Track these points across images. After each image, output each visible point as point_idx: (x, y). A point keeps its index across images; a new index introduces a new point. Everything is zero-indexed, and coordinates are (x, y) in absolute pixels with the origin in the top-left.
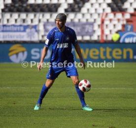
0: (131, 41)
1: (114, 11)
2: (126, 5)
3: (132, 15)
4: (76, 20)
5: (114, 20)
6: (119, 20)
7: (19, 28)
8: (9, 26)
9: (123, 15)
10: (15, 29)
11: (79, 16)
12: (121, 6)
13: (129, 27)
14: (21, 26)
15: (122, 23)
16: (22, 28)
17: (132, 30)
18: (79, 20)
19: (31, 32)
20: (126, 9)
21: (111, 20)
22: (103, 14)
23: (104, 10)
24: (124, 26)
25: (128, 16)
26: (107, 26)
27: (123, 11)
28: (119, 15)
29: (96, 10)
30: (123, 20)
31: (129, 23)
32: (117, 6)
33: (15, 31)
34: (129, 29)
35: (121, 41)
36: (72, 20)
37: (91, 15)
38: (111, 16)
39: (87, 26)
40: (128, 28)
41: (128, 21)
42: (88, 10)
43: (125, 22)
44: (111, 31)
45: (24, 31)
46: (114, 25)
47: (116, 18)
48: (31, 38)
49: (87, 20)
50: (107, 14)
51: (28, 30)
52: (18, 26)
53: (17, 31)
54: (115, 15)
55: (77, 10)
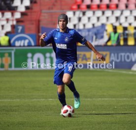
2: (17, 3)
3: (23, 14)
5: (3, 20)
6: (8, 20)
9: (13, 15)
12: (10, 4)
13: (20, 28)
15: (11, 23)
17: (23, 32)
20: (17, 7)
24: (13, 27)
25: (18, 16)
27: (13, 10)
28: (8, 15)
30: (13, 20)
31: (20, 24)
32: (5, 3)
34: (19, 31)
40: (18, 29)
41: (18, 21)
43: (15, 23)
46: (3, 26)
47: (5, 18)
54: (3, 14)
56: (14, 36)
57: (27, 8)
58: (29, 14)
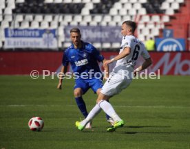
0: (170, 50)
1: (149, 12)
2: (165, 6)
3: (171, 17)
4: (104, 24)
5: (150, 24)
6: (155, 24)
7: (33, 33)
8: (21, 30)
9: (161, 18)
10: (29, 33)
11: (108, 18)
12: (158, 7)
13: (168, 32)
14: (36, 30)
15: (159, 27)
16: (37, 33)
17: (171, 36)
18: (108, 23)
19: (48, 37)
20: (165, 10)
21: (146, 24)
22: (136, 16)
23: (137, 11)
24: (161, 31)
25: (166, 19)
26: (141, 30)
27: (161, 13)
28: (156, 18)
29: (128, 11)
30: (161, 24)
31: (168, 27)
32: (153, 7)
33: (29, 37)
34: (168, 35)
35: (158, 49)
36: (98, 23)
37: (122, 17)
38: (146, 19)
39: (117, 31)
40: (166, 33)
41: (166, 25)
42: (118, 11)
43: (163, 27)
44: (145, 37)
45: (40, 36)
46: (150, 30)
47: (152, 22)
48: (48, 45)
49: (117, 23)
50: (141, 16)
51: (45, 35)
52: (32, 30)
53: (31, 36)
54: (151, 17)
55: (105, 11)
57: (176, 11)
58: (178, 17)
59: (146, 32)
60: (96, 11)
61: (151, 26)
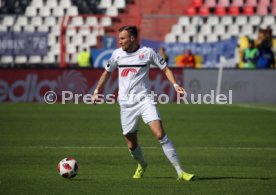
1: (82, 13)
2: (105, 3)
3: (114, 20)
4: (17, 28)
5: (84, 29)
6: (92, 29)
9: (99, 20)
11: (23, 21)
12: (95, 5)
13: (110, 41)
15: (96, 33)
17: (113, 46)
18: (22, 28)
20: (105, 10)
21: (78, 29)
22: (64, 18)
23: (65, 11)
24: (100, 39)
25: (107, 22)
26: (71, 38)
27: (100, 13)
28: (92, 21)
29: (52, 10)
30: (99, 29)
31: (109, 34)
32: (88, 4)
34: (109, 45)
35: (96, 65)
36: (9, 28)
37: (44, 19)
38: (78, 21)
39: (36, 39)
40: (106, 43)
41: (107, 30)
42: (38, 10)
43: (102, 33)
44: (77, 48)
46: (84, 38)
47: (87, 26)
49: (36, 28)
50: (71, 18)
54: (85, 19)
55: (18, 10)
56: (101, 52)
57: (121, 11)
58: (123, 20)
59: (78, 41)
60: (5, 10)
61: (86, 32)
